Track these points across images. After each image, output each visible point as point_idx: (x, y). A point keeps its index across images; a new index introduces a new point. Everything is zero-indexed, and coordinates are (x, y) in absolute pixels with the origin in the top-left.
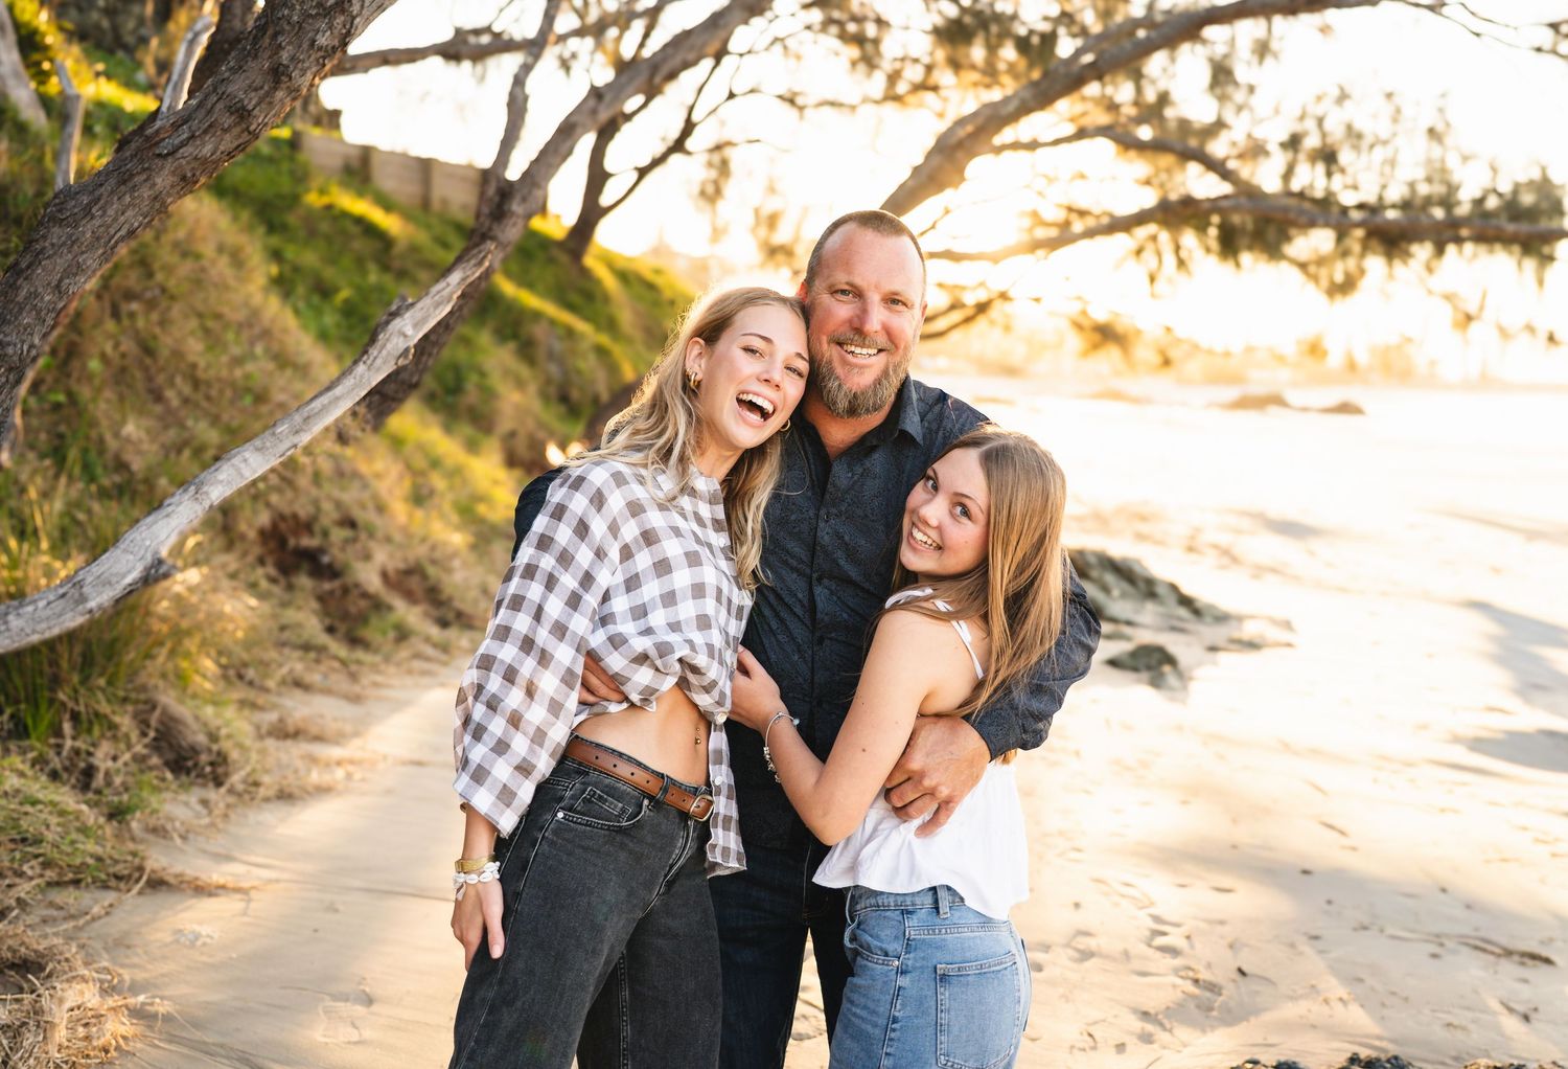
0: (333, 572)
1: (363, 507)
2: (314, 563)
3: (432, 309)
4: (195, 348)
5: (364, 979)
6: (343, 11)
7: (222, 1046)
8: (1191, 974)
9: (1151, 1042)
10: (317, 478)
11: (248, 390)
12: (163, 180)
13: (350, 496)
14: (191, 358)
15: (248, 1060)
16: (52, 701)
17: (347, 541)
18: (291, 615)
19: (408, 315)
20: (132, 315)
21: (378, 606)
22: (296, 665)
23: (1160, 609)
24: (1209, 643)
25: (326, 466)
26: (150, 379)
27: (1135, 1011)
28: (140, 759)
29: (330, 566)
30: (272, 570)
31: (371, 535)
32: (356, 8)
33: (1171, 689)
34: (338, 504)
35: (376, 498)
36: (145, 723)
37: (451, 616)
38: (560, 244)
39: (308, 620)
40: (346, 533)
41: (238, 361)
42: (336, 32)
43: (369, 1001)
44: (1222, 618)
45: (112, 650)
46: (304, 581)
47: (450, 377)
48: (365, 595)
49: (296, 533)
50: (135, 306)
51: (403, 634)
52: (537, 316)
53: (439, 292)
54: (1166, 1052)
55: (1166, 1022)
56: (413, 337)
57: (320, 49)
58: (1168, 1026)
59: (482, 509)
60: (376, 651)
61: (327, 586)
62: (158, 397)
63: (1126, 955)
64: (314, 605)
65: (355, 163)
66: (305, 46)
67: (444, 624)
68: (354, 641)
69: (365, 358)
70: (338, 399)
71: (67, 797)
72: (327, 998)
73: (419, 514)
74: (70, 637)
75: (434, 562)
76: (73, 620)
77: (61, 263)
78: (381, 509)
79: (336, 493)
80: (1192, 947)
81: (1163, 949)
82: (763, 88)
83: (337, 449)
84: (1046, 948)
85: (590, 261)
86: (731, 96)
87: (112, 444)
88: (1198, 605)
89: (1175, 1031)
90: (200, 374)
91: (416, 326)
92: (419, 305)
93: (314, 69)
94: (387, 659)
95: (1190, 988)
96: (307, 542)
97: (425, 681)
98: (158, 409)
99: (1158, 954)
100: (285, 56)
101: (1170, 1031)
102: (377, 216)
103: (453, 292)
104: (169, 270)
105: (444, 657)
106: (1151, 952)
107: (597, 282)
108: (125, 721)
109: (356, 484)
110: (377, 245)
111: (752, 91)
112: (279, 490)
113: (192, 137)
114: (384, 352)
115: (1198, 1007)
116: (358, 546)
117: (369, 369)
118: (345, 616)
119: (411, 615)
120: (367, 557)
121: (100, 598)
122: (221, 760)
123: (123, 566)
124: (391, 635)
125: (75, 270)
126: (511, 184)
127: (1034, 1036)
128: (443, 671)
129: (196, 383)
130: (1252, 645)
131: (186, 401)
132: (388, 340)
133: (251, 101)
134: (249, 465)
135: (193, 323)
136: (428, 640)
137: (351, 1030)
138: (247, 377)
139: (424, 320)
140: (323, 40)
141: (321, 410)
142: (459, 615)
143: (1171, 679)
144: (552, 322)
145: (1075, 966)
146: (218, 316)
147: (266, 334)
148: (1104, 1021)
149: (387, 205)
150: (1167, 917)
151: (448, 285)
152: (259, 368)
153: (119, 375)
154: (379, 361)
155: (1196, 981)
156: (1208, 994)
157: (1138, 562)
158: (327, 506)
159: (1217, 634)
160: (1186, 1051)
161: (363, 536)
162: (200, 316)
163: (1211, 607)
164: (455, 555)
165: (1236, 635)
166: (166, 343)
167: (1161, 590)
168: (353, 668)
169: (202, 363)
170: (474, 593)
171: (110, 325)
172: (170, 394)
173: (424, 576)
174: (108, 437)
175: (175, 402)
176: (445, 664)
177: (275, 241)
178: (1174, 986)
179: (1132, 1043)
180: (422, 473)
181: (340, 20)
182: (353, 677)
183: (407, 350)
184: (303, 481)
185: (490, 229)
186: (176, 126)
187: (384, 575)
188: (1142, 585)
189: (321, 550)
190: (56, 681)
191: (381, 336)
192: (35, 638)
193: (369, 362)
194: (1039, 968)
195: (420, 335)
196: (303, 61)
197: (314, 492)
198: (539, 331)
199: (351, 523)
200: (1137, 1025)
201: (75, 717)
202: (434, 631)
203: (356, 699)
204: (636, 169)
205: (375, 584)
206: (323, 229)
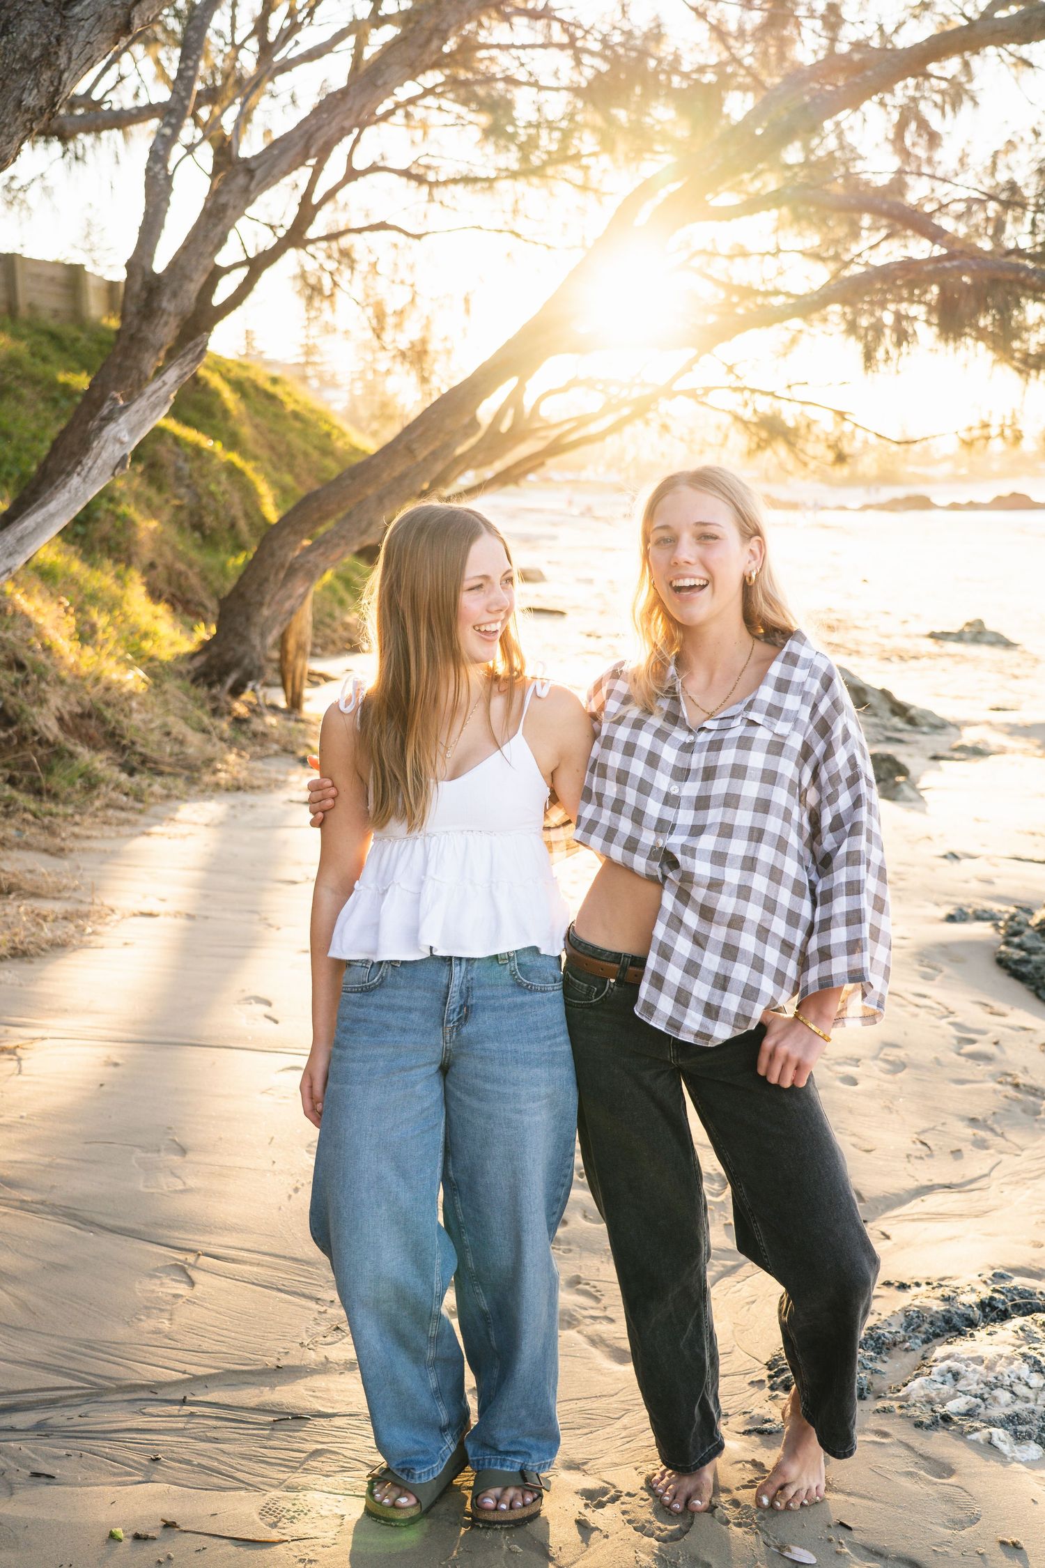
0: (7, 718)
1: (28, 646)
3: (148, 412)
5: (170, 1128)
6: (50, 65)
7: (42, 1203)
8: (1009, 1079)
9: (987, 1148)
13: (13, 635)
15: (75, 1215)
19: (122, 419)
21: (59, 753)
23: (875, 719)
24: (931, 754)
27: (962, 1118)
31: (41, 677)
32: (63, 61)
33: (910, 800)
35: (41, 637)
37: (135, 760)
40: (16, 675)
42: (43, 89)
43: (183, 1151)
44: (940, 726)
48: (43, 742)
51: (91, 783)
53: (155, 392)
54: (1003, 1157)
55: (995, 1126)
56: (129, 443)
57: (27, 110)
58: (999, 1130)
59: (147, 645)
60: (66, 802)
63: (937, 1061)
66: (11, 107)
67: (131, 772)
68: (40, 792)
69: (79, 469)
70: (52, 516)
72: (138, 1150)
73: (89, 651)
75: (108, 704)
78: (48, 649)
80: (1003, 1052)
81: (972, 1056)
84: (857, 1061)
88: (913, 712)
89: (1008, 1135)
91: (132, 431)
92: (134, 408)
93: (21, 135)
94: (80, 810)
95: (1011, 1091)
97: (126, 830)
99: (970, 1062)
101: (1002, 1135)
103: (170, 392)
105: (139, 806)
106: (962, 1060)
107: (216, 394)
109: (17, 623)
114: (100, 462)
115: (1024, 1111)
116: (29, 689)
117: (84, 480)
119: (99, 762)
120: (42, 701)
124: (79, 783)
126: (158, 278)
127: (869, 1148)
128: (142, 819)
130: (977, 752)
132: (103, 448)
136: (118, 786)
137: (172, 1180)
139: (141, 424)
140: (30, 100)
141: (35, 529)
142: (144, 760)
143: (907, 791)
144: (177, 440)
145: (889, 1077)
148: (933, 1129)
150: (969, 1024)
151: (164, 384)
154: (95, 472)
155: (1017, 1086)
156: (1032, 1098)
159: (938, 743)
160: (1025, 1153)
161: (33, 678)
163: (927, 714)
164: (132, 695)
165: (959, 743)
167: (871, 700)
168: (46, 820)
170: (156, 736)
173: (103, 721)
176: (141, 812)
178: (995, 1091)
179: (967, 1149)
180: (84, 610)
182: (51, 830)
183: (124, 458)
185: (139, 330)
187: (60, 720)
191: (95, 444)
193: (83, 473)
194: (853, 1081)
195: (137, 442)
196: (10, 125)
199: (18, 665)
200: (969, 1132)
202: (124, 777)
203: (59, 852)
204: (249, 262)
205: (52, 730)
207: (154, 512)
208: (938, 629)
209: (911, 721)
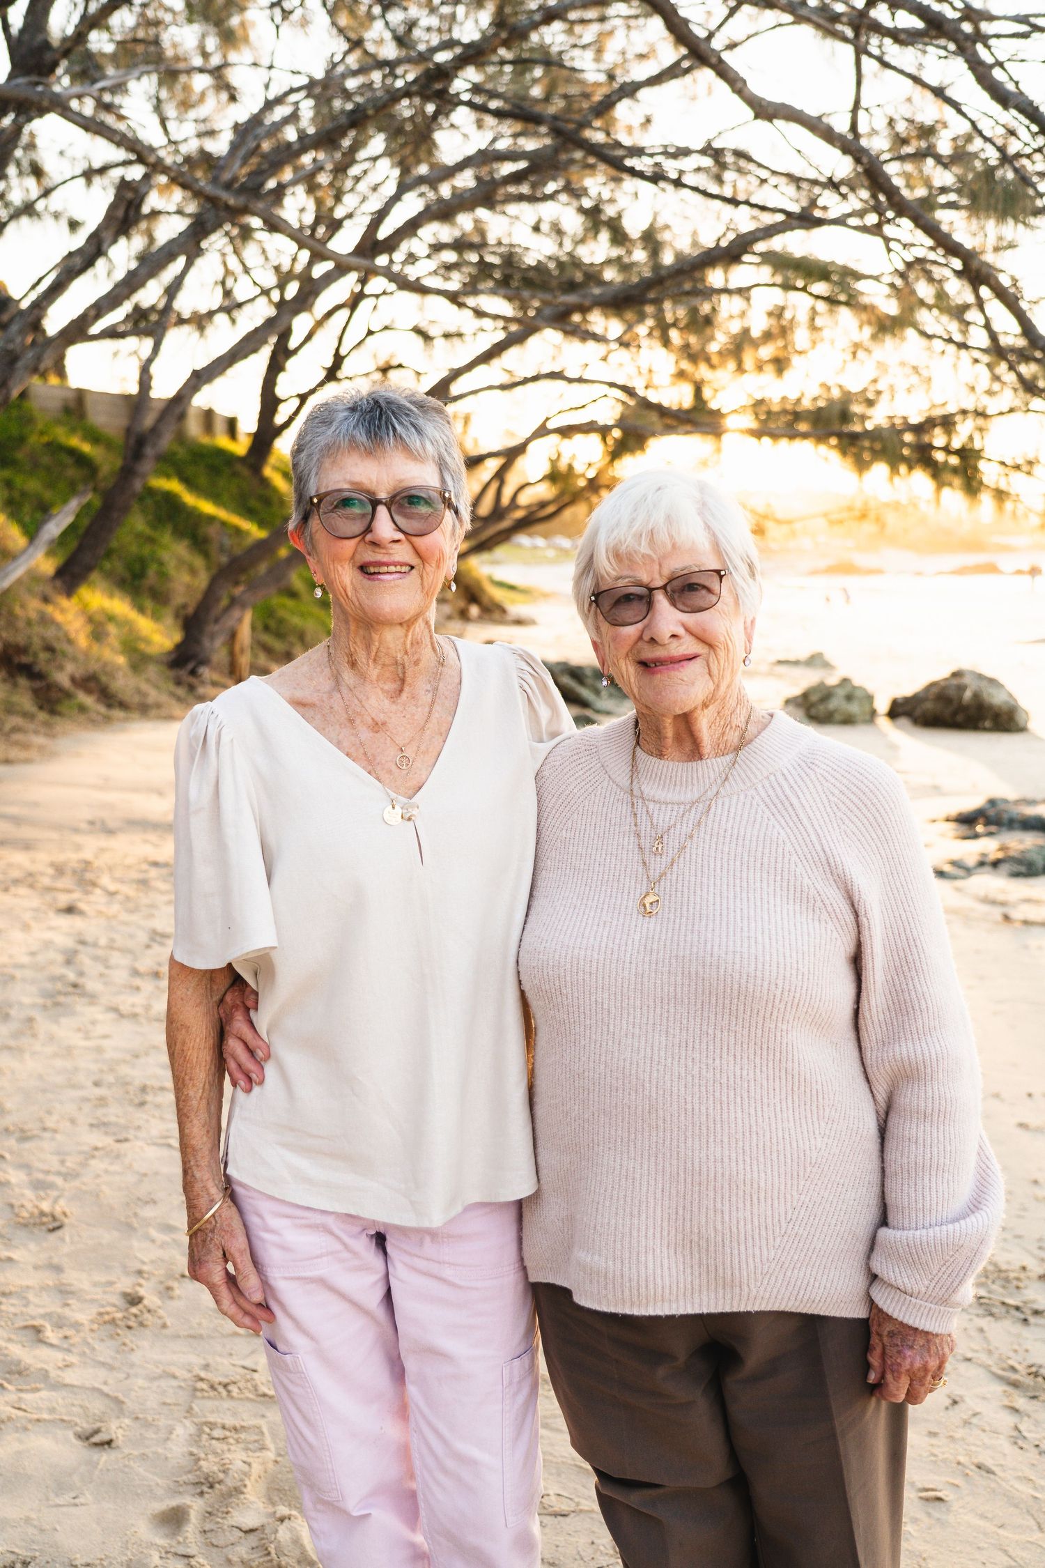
0: (40, 676)
1: (58, 639)
2: (30, 672)
10: (29, 623)
13: (50, 633)
17: (48, 661)
18: (16, 698)
21: (68, 695)
22: (19, 720)
25: (33, 615)
29: (39, 672)
31: (64, 656)
34: (43, 639)
35: (67, 635)
38: (242, 460)
39: (25, 701)
40: (48, 655)
46: (23, 682)
47: (137, 567)
48: (61, 689)
49: (18, 655)
51: (82, 709)
52: (211, 519)
61: (37, 684)
64: (29, 693)
65: (72, 405)
67: (109, 706)
68: (53, 712)
73: (96, 645)
78: (70, 641)
79: (41, 631)
82: (396, 325)
83: (43, 606)
85: (268, 472)
86: (370, 333)
96: (25, 659)
102: (86, 448)
107: (275, 490)
109: (54, 626)
111: (386, 328)
116: (56, 662)
118: (49, 701)
119: (88, 700)
120: (62, 668)
126: (145, 436)
136: (98, 713)
144: (224, 524)
149: (94, 437)
151: (72, 506)
158: (36, 639)
161: (59, 656)
164: (118, 669)
173: (98, 680)
177: (7, 474)
180: (102, 624)
184: (21, 624)
185: (134, 467)
187: (73, 679)
189: (34, 663)
197: (28, 631)
198: (212, 531)
199: (50, 649)
202: (102, 709)
204: (299, 396)
205: (66, 683)
206: (46, 460)
207: (193, 571)
208: (782, 658)
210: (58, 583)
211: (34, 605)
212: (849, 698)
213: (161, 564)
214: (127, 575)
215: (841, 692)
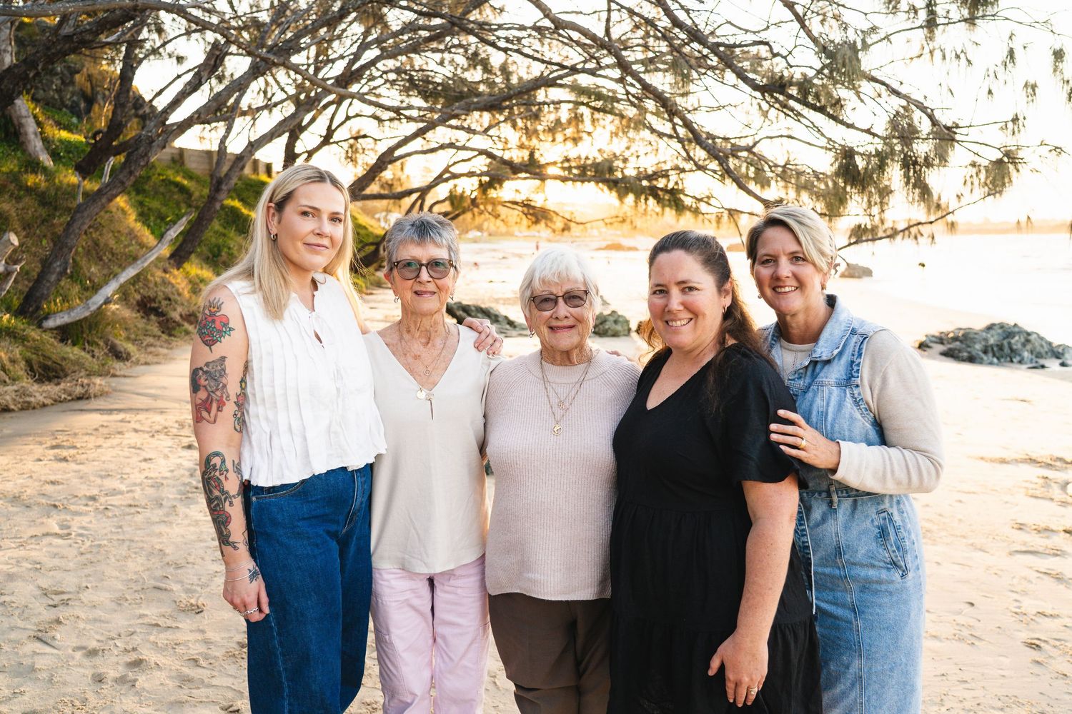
0: (162, 314)
1: (173, 293)
2: (157, 312)
4: (112, 243)
10: (156, 284)
11: (131, 256)
12: (104, 200)
13: (168, 290)
14: (111, 246)
16: (82, 337)
17: (167, 305)
18: (149, 327)
20: (91, 233)
21: (179, 325)
22: (151, 340)
23: (499, 326)
25: (158, 279)
26: (98, 254)
28: (105, 354)
29: (162, 312)
30: (141, 313)
31: (176, 303)
34: (164, 293)
35: (177, 290)
36: (107, 345)
39: (155, 329)
40: (167, 302)
41: (126, 247)
45: (96, 325)
46: (153, 317)
47: (216, 249)
48: (174, 322)
49: (150, 303)
50: (91, 230)
51: (187, 333)
61: (161, 319)
62: (101, 259)
64: (157, 324)
65: (177, 157)
68: (170, 335)
71: (88, 356)
74: (86, 319)
76: (87, 314)
77: (80, 223)
78: (179, 294)
79: (163, 289)
83: (163, 275)
86: (348, 118)
87: (88, 274)
90: (114, 251)
91: (175, 232)
96: (154, 305)
98: (101, 263)
100: (133, 168)
102: (185, 182)
104: (102, 218)
108: (101, 343)
109: (170, 286)
110: (185, 196)
112: (143, 288)
113: (110, 190)
116: (172, 306)
118: (168, 328)
119: (189, 328)
120: (175, 310)
121: (93, 308)
122: (129, 354)
123: (98, 299)
124: (183, 333)
125: (83, 223)
129: (113, 254)
131: (110, 260)
132: (168, 236)
133: (125, 180)
134: (130, 272)
135: (111, 235)
138: (130, 251)
146: (119, 232)
147: (136, 237)
149: (190, 176)
152: (133, 248)
153: (88, 253)
157: (491, 308)
158: (160, 294)
161: (173, 303)
162: (113, 232)
166: (102, 241)
167: (500, 319)
169: (115, 248)
171: (84, 237)
172: (105, 258)
174: (86, 272)
175: (107, 261)
177: (140, 198)
180: (197, 284)
181: (146, 159)
184: (151, 285)
186: (106, 187)
187: (181, 316)
188: (493, 317)
189: (159, 308)
190: (82, 332)
191: (164, 236)
192: (78, 318)
197: (155, 289)
199: (169, 299)
201: (88, 342)
205: (178, 318)
206: (162, 189)
209: (515, 327)
210: (172, 261)
211: (159, 273)
212: (616, 322)
213: (229, 248)
214: (211, 256)
215: (612, 319)
